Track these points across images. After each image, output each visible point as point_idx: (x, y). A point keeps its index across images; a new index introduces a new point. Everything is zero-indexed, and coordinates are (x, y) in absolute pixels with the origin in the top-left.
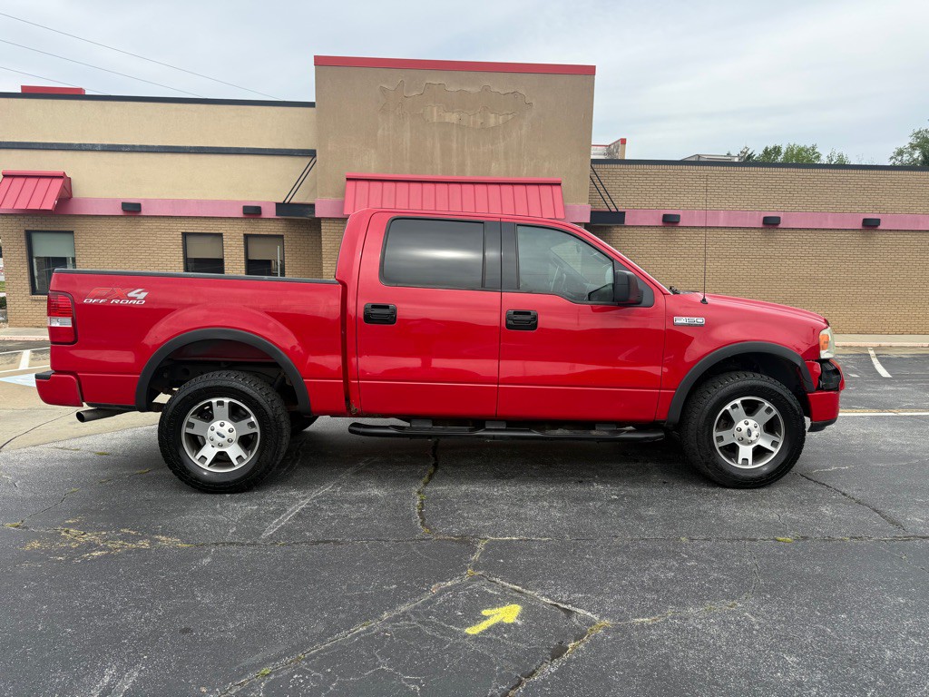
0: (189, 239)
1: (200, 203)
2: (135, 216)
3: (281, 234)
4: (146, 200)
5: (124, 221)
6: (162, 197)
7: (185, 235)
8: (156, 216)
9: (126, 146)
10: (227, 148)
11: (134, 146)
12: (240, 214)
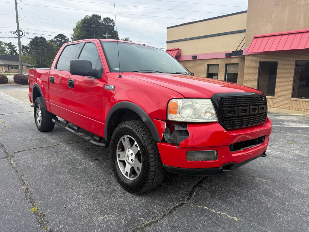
0: (210, 67)
1: (213, 54)
2: (195, 60)
3: (238, 63)
4: (198, 54)
5: (192, 62)
6: (203, 53)
7: (208, 65)
8: (201, 60)
9: (195, 37)
10: (223, 33)
11: (197, 37)
12: (225, 57)
